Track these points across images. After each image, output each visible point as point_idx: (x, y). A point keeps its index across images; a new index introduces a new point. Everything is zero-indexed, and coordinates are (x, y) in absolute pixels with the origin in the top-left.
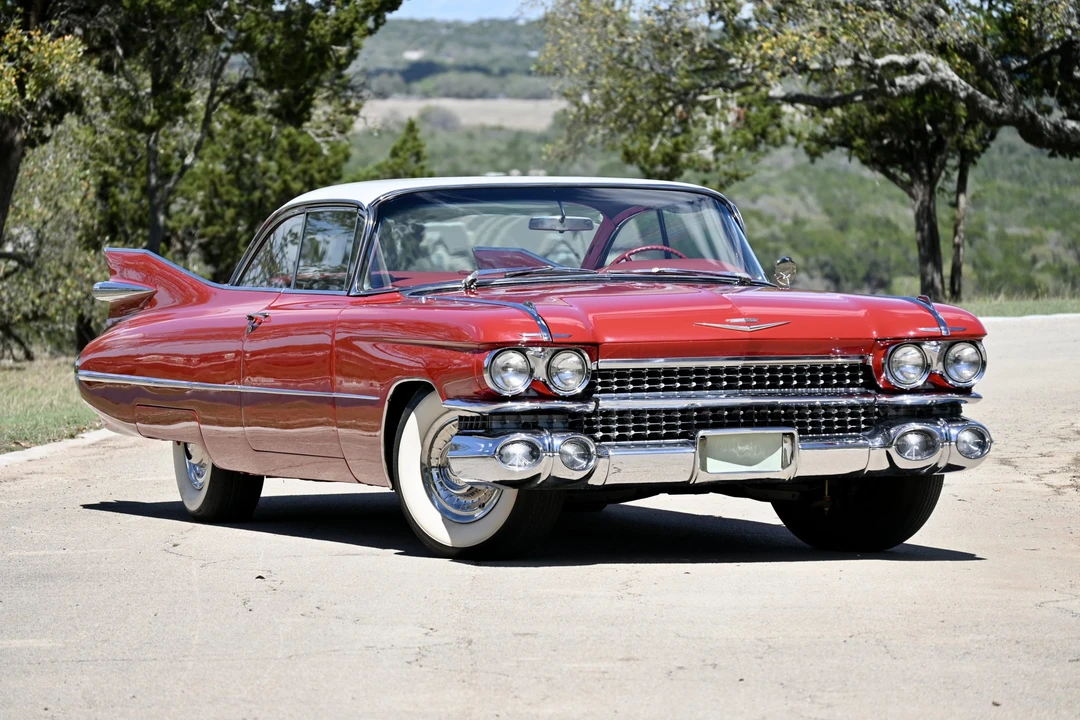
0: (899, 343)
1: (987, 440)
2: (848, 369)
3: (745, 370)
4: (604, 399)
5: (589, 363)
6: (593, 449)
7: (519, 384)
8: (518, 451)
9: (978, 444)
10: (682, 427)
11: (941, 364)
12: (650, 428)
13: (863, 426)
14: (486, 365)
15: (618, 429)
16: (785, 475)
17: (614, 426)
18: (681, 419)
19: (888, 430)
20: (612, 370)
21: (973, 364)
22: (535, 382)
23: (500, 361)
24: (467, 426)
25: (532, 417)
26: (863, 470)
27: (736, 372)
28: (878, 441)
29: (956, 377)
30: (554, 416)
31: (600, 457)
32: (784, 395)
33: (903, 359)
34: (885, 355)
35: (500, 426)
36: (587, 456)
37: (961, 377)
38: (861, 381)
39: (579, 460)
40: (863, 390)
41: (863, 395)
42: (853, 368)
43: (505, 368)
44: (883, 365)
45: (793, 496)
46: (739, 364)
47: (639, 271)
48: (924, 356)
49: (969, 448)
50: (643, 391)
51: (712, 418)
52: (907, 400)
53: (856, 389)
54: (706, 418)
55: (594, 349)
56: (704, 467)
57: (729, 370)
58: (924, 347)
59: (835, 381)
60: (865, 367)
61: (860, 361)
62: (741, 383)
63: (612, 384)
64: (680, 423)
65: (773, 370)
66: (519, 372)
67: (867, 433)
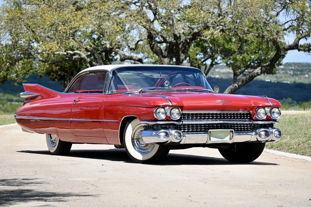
0: (259, 107)
1: (281, 133)
2: (246, 114)
3: (220, 114)
4: (184, 121)
5: (181, 111)
6: (182, 134)
7: (163, 117)
8: (163, 134)
9: (279, 134)
10: (204, 129)
11: (270, 113)
12: (196, 129)
13: (249, 129)
14: (154, 112)
15: (187, 129)
16: (230, 142)
17: (186, 128)
18: (204, 127)
19: (256, 130)
20: (186, 113)
21: (277, 113)
22: (167, 116)
23: (158, 111)
24: (147, 128)
25: (165, 126)
26: (249, 141)
27: (218, 115)
28: (254, 133)
29: (274, 117)
30: (171, 126)
31: (183, 136)
32: (230, 121)
33: (260, 112)
34: (255, 111)
35: (156, 128)
36: (180, 136)
37: (275, 117)
38: (249, 117)
39: (178, 137)
40: (249, 120)
41: (249, 121)
42: (247, 114)
43: (159, 112)
44: (255, 113)
45: (227, 148)
46: (219, 112)
47: (183, 89)
48: (265, 111)
49: (277, 135)
50: (194, 119)
51: (212, 126)
52: (260, 123)
53: (247, 120)
54: (210, 126)
55: (182, 108)
56: (210, 140)
57: (216, 114)
58: (265, 109)
59: (242, 117)
60: (250, 114)
61: (248, 112)
62: (219, 117)
63: (186, 117)
64: (203, 128)
65: (227, 114)
66: (163, 113)
67: (250, 131)
